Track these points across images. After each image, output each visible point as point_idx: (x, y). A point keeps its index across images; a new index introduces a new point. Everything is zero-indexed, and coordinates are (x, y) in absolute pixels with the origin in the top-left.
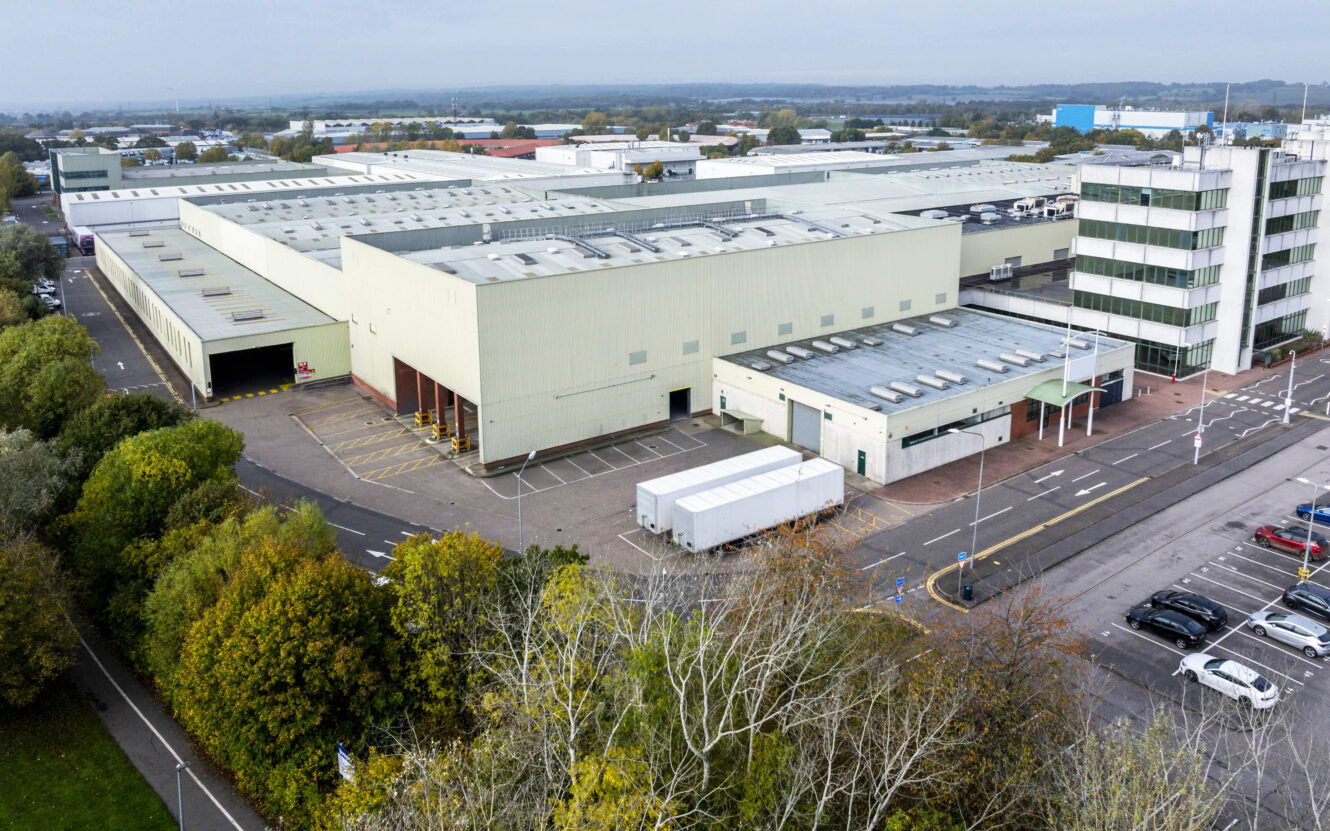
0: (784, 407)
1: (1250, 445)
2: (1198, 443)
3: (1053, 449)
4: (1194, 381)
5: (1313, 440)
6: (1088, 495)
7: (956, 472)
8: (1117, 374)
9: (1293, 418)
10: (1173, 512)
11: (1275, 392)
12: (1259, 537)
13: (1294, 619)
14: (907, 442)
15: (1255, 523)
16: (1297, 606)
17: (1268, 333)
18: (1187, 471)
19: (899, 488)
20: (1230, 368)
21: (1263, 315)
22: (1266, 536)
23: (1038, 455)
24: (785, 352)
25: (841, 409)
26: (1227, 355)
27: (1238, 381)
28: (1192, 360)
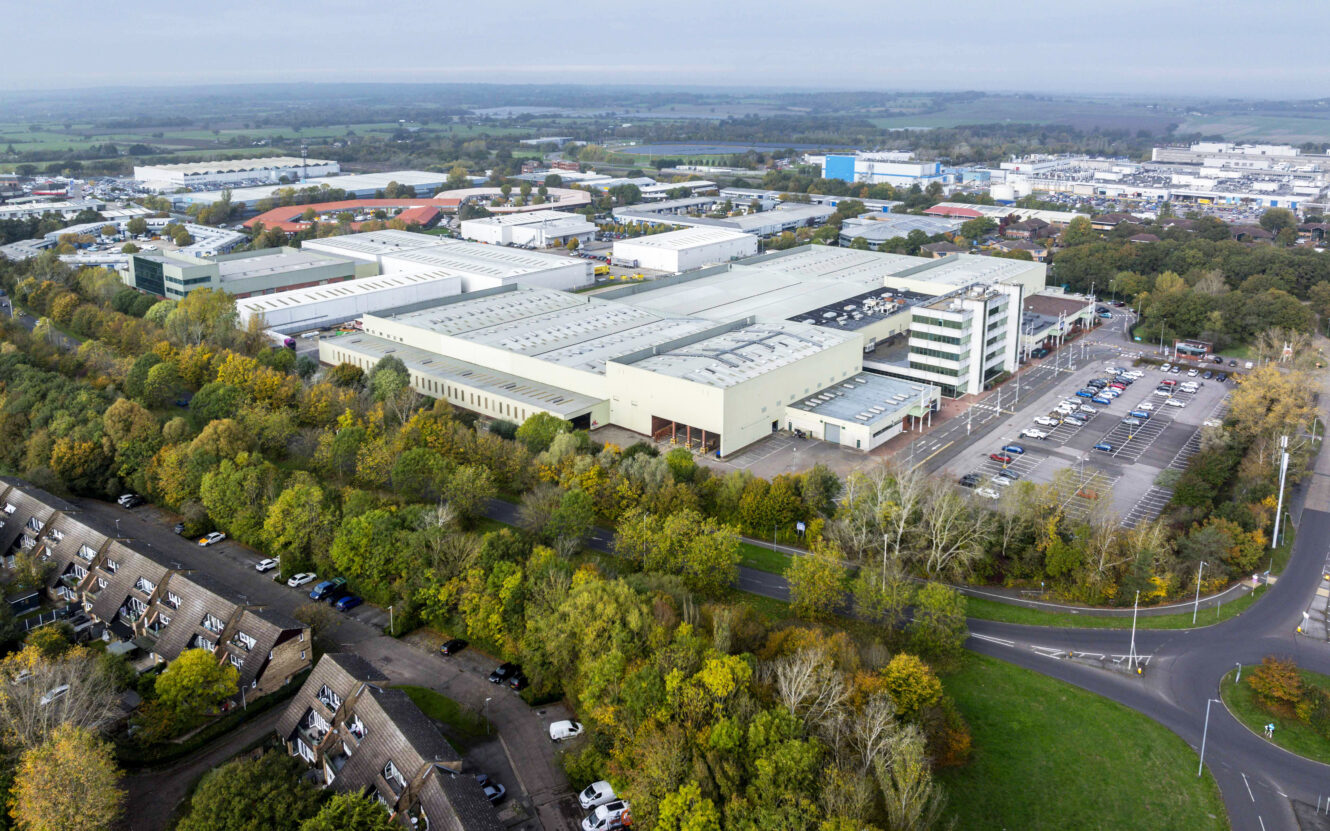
0: (823, 425)
1: (986, 426)
2: (969, 427)
3: (918, 433)
4: (962, 400)
5: (1007, 423)
6: (937, 448)
7: (888, 444)
8: (935, 401)
9: (1001, 413)
10: (964, 452)
11: (992, 401)
12: (992, 458)
13: (1003, 478)
14: (874, 435)
15: (989, 454)
16: (1003, 475)
17: (990, 373)
18: (965, 438)
19: (875, 451)
20: (975, 393)
21: (987, 366)
22: (994, 457)
23: (914, 436)
24: (817, 398)
25: (847, 424)
26: (974, 387)
27: (978, 398)
28: (960, 390)
